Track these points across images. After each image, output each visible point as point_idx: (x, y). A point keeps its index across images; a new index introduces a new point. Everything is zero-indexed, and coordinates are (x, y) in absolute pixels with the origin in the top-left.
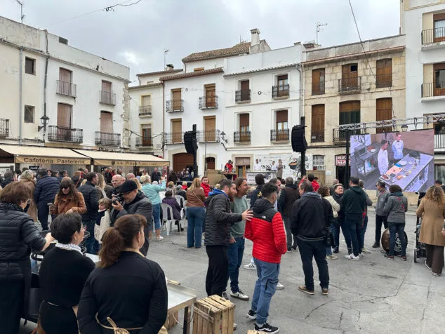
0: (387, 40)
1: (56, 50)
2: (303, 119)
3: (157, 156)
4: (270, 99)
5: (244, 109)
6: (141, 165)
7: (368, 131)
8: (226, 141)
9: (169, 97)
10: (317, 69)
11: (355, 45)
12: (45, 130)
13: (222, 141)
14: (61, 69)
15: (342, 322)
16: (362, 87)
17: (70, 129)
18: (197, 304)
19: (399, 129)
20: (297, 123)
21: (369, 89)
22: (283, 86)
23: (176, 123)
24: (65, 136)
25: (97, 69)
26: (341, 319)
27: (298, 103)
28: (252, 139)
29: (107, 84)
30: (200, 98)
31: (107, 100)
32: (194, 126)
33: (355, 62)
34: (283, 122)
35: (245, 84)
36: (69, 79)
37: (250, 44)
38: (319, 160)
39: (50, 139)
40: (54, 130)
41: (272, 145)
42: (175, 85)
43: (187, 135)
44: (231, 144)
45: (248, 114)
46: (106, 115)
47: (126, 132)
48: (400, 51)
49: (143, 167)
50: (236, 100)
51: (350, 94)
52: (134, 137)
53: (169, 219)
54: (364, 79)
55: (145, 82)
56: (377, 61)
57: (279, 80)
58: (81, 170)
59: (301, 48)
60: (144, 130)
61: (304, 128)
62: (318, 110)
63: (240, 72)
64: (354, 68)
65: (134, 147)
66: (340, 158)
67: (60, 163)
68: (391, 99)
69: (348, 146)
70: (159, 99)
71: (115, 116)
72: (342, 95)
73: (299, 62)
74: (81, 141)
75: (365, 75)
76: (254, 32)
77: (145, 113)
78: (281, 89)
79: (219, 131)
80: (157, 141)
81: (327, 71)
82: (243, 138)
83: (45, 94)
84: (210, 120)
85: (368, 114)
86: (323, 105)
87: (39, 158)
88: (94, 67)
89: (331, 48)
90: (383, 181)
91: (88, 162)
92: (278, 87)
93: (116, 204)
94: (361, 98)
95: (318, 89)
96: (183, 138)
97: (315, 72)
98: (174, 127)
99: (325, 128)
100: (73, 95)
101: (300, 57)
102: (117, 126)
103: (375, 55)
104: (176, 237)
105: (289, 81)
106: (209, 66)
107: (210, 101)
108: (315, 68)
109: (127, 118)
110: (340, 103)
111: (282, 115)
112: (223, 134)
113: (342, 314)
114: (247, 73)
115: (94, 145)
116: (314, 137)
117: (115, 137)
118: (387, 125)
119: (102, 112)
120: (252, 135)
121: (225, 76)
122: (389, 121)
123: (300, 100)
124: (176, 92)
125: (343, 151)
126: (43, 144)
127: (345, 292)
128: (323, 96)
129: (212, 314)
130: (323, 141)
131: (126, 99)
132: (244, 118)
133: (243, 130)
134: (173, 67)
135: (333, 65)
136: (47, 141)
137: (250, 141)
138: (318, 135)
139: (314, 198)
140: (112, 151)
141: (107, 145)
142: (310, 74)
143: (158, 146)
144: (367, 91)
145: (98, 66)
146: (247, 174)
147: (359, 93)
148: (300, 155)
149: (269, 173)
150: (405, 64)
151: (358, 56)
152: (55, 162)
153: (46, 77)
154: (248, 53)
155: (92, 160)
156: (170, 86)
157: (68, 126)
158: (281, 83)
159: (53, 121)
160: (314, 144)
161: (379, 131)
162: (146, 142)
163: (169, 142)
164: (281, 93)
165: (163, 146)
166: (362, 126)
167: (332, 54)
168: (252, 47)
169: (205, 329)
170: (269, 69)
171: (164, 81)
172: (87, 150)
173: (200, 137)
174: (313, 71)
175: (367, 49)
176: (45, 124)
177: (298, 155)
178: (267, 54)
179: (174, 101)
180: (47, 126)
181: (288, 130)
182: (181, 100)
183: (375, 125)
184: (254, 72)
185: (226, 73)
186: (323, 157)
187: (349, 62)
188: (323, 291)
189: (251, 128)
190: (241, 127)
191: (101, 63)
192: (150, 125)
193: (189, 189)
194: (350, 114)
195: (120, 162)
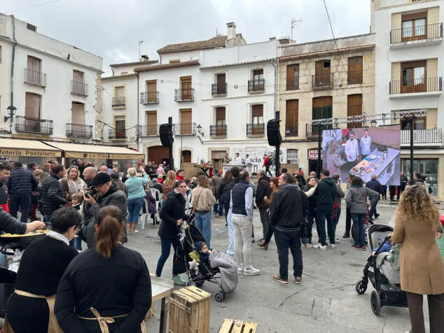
0: (359, 39)
1: (23, 37)
2: (277, 114)
3: (131, 149)
4: (245, 93)
5: (220, 102)
6: (115, 158)
7: (339, 126)
8: (203, 134)
9: (143, 88)
10: (291, 65)
11: (329, 42)
12: (12, 121)
13: (198, 134)
14: (29, 57)
15: (314, 308)
16: (335, 83)
17: (39, 120)
18: (173, 296)
19: (368, 124)
20: (272, 117)
21: (341, 86)
22: (259, 81)
23: (152, 115)
24: (34, 127)
25: (68, 58)
26: (313, 306)
27: (273, 98)
28: (228, 132)
29: (79, 74)
30: (176, 91)
31: (79, 90)
32: (170, 119)
33: (328, 58)
34: (258, 116)
35: (221, 78)
36: (37, 68)
37: (226, 37)
38: (293, 154)
39: (17, 130)
40: (22, 121)
41: (248, 139)
42: (151, 77)
43: (162, 127)
44: (207, 138)
45: (225, 108)
46: (78, 106)
47: (99, 124)
48: (371, 49)
49: (116, 160)
50: (212, 94)
51: (324, 89)
52: (106, 129)
53: (144, 212)
54: (336, 75)
55: (118, 73)
56: (349, 58)
57: (254, 75)
58: (50, 162)
59: (276, 44)
60: (117, 122)
61: (278, 122)
62: (292, 104)
63: (216, 65)
64: (327, 64)
65: (106, 139)
66: (312, 152)
67: (29, 155)
68: (361, 95)
69: (320, 140)
70: (134, 91)
71: (87, 108)
72: (315, 90)
73: (274, 57)
74: (51, 133)
75: (337, 71)
76: (231, 25)
77: (119, 104)
78: (256, 83)
79: (195, 124)
80: (131, 133)
81: (302, 67)
82: (220, 131)
83: (12, 83)
84: (186, 113)
85: (340, 110)
86: (298, 100)
87: (5, 150)
88: (64, 56)
89: (305, 44)
90: (353, 174)
91: (59, 155)
92: (254, 81)
93: (88, 198)
94: (334, 94)
95: (292, 84)
96: (158, 130)
97: (289, 68)
98: (149, 119)
99: (299, 123)
100: (43, 84)
101: (275, 52)
102: (90, 118)
103: (347, 52)
104: (151, 230)
105: (264, 76)
106: (184, 58)
107: (186, 93)
108: (290, 63)
109: (99, 109)
110: (314, 99)
111: (257, 110)
112: (199, 127)
113: (314, 301)
114: (223, 67)
115: (65, 137)
116: (288, 132)
117: (88, 129)
118: (358, 121)
119: (73, 103)
120: (228, 129)
121: (201, 69)
122: (359, 116)
123: (275, 95)
124: (151, 83)
125: (316, 145)
126: (10, 136)
127: (317, 281)
128: (297, 91)
129: (188, 304)
130: (297, 135)
131: (99, 90)
132: (220, 112)
133: (220, 123)
134: (148, 58)
135: (307, 61)
136: (14, 132)
137: (226, 134)
138: (292, 129)
139: (294, 189)
140: (84, 144)
141: (78, 137)
142: (284, 69)
143: (132, 138)
144: (339, 87)
145: (69, 55)
146: (224, 168)
147: (332, 89)
148: (275, 149)
149: (245, 167)
150: (374, 61)
151: (331, 53)
152: (24, 154)
153: (13, 65)
154: (224, 47)
155: (63, 153)
156: (145, 78)
157: (37, 116)
158: (257, 77)
159: (21, 111)
160: (288, 138)
161: (350, 126)
162: (119, 134)
163: (144, 134)
164: (256, 87)
165: (138, 139)
166: (334, 121)
167: (306, 51)
168: (228, 41)
169: (181, 320)
170: (245, 64)
171: (138, 73)
172: (58, 142)
173: (176, 130)
174: (288, 66)
175: (340, 46)
176: (12, 114)
177: (273, 149)
178: (242, 49)
179: (148, 93)
180: (14, 116)
181: (264, 124)
182: (156, 92)
183: (346, 121)
184: (230, 66)
185: (202, 66)
186: (296, 150)
187: (322, 59)
188: (296, 280)
189: (227, 122)
190: (217, 120)
191: (73, 52)
192: (124, 116)
193: (165, 182)
194: (322, 109)
195: (92, 155)
